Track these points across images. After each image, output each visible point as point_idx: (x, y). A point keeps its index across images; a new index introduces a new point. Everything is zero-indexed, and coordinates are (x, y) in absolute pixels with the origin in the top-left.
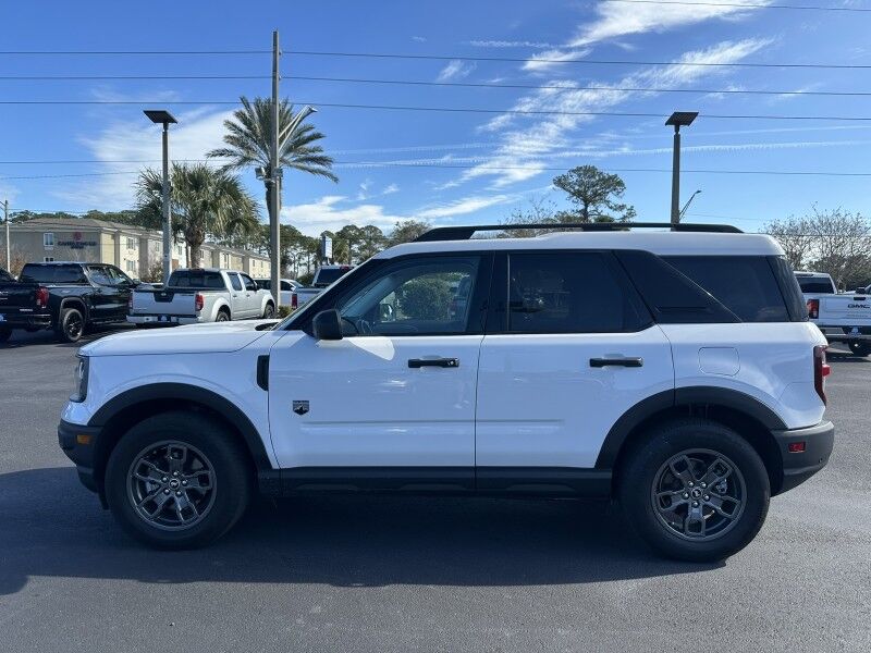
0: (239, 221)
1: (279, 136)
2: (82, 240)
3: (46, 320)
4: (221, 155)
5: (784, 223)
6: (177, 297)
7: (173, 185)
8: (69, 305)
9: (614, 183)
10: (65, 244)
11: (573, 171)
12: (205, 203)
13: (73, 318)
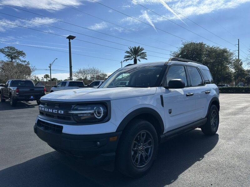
9: (21, 53)
11: (6, 47)
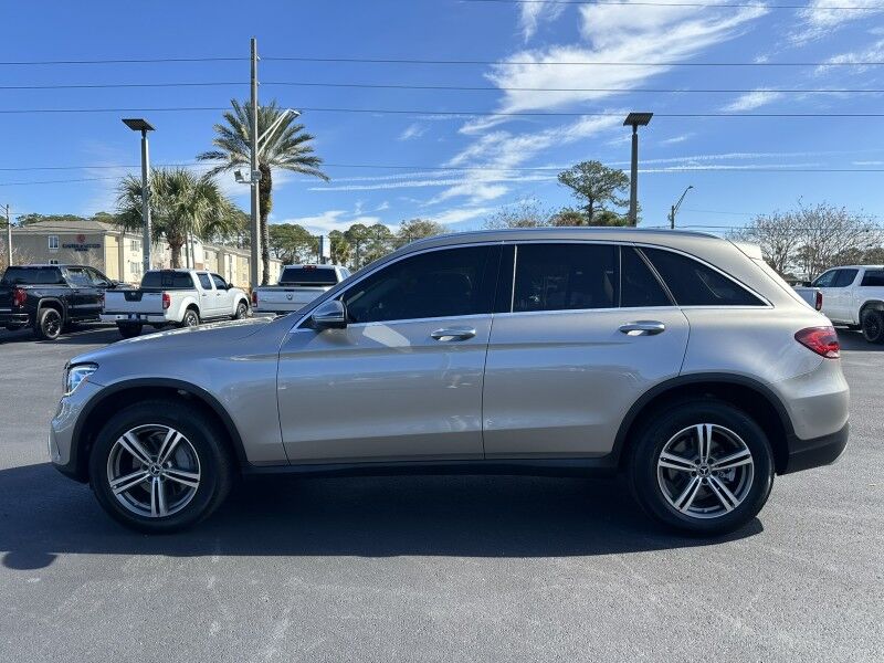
0: (218, 223)
1: (257, 141)
2: (86, 242)
3: (24, 319)
4: (212, 157)
5: (768, 217)
6: (146, 296)
7: (152, 189)
8: (46, 305)
9: (618, 179)
10: (69, 246)
11: (578, 167)
12: (182, 206)
13: (51, 316)
